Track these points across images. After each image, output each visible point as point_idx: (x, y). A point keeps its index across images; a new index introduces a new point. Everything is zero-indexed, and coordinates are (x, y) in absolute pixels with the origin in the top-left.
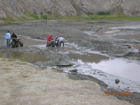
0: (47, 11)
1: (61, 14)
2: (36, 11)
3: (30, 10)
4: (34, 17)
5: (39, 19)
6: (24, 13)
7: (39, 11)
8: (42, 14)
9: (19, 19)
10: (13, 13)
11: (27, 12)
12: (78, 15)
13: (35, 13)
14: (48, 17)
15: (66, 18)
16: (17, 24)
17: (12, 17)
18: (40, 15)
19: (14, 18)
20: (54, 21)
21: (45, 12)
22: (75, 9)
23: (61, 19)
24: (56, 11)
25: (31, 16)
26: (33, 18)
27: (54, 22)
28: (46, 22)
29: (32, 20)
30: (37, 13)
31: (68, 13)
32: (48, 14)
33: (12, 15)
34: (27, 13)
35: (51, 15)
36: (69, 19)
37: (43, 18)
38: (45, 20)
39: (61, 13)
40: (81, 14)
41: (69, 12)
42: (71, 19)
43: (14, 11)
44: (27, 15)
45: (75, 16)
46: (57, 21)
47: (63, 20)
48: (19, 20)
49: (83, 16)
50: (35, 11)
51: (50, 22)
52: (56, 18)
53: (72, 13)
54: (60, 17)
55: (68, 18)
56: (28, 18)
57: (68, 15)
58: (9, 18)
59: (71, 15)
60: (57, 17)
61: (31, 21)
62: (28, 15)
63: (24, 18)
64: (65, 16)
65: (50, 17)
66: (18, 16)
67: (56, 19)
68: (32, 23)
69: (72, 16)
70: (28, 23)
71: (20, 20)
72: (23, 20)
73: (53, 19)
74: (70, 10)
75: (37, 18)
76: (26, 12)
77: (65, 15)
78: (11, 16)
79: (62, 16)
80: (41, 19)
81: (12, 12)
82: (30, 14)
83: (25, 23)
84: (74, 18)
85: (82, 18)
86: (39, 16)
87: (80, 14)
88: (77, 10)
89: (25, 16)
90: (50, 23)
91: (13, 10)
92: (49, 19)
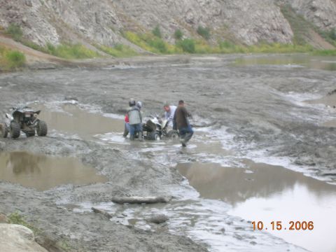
0: (196, 27)
1: (243, 39)
2: (161, 28)
3: (140, 23)
4: (151, 45)
5: (169, 53)
6: (122, 33)
7: (171, 26)
8: (178, 35)
9: (101, 49)
10: (82, 31)
11: (133, 31)
12: (298, 40)
13: (157, 33)
14: (197, 48)
15: (256, 48)
16: (91, 67)
17: (78, 45)
18: (173, 40)
19: (87, 48)
20: (214, 58)
21: (190, 30)
22: (290, 22)
23: (242, 52)
24: (226, 27)
25: (142, 43)
26: (149, 50)
27: (212, 61)
28: (187, 61)
29: (145, 54)
30: (164, 31)
31: (265, 34)
32: (198, 38)
33: (80, 37)
34: (129, 34)
35: (207, 38)
36: (266, 55)
37: (180, 50)
38: (186, 56)
39: (243, 33)
40: (307, 39)
41: (267, 32)
42: (274, 55)
43: (87, 26)
44: (129, 39)
45: (287, 46)
46: (224, 61)
47: (248, 56)
48: (100, 52)
49: (313, 44)
50: (158, 25)
51: (200, 61)
52: (225, 49)
53: (279, 35)
54: (237, 47)
55: (264, 52)
56: (134, 47)
57: (265, 39)
58: (68, 47)
59: (275, 40)
60: (227, 46)
61: (140, 58)
62: (134, 39)
63: (118, 47)
64: (256, 44)
65: (203, 47)
66: (100, 40)
67: (223, 53)
68: (139, 64)
69: (277, 45)
70: (126, 63)
71: (104, 54)
72: (114, 55)
73: (213, 53)
74: (272, 26)
75: (162, 49)
76: (127, 30)
77: (256, 40)
78: (75, 41)
79: (244, 44)
80: (176, 52)
81: (82, 28)
82: (139, 35)
83: (118, 63)
84: (283, 49)
85: (311, 50)
86: (171, 43)
87: (303, 37)
88: (293, 26)
89: (124, 42)
90: (201, 64)
91: (83, 22)
92: (202, 53)
